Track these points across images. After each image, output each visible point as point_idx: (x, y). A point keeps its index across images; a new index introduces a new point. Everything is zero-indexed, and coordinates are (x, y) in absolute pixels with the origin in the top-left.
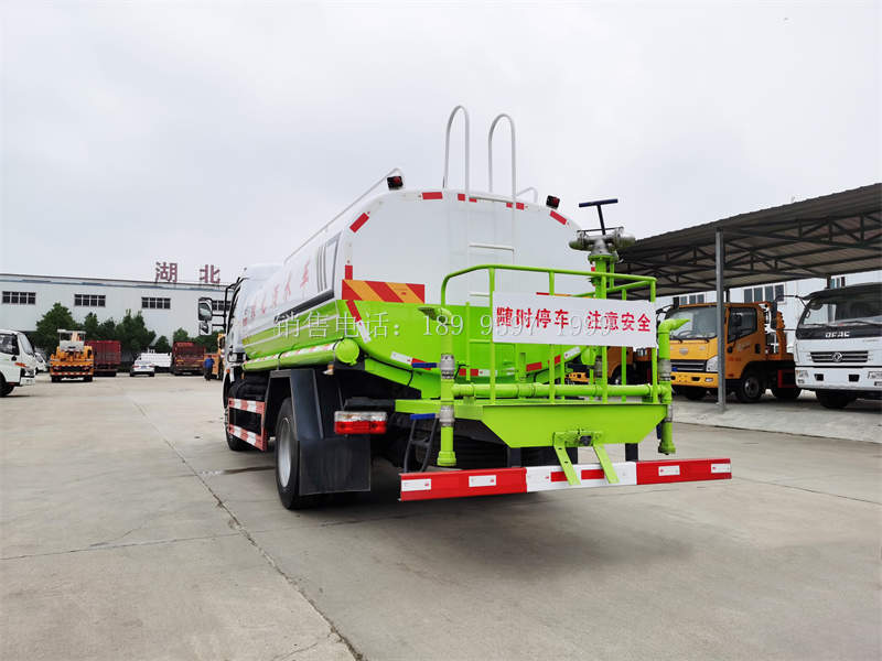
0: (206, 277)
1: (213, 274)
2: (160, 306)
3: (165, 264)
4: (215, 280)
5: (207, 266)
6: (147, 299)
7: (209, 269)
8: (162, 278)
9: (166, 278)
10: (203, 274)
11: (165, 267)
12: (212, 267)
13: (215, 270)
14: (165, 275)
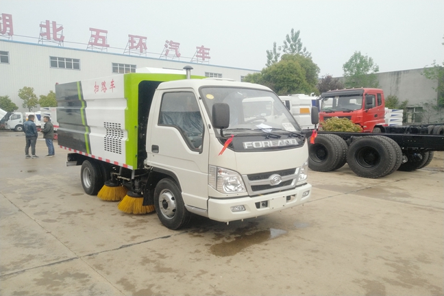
0: (48, 34)
1: (56, 30)
4: (59, 37)
5: (47, 22)
7: (51, 25)
10: (44, 30)
12: (54, 23)
13: (58, 27)
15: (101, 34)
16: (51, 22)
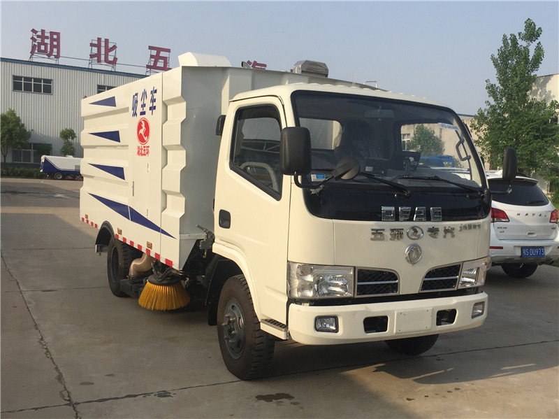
0: (98, 55)
1: (108, 50)
2: (37, 89)
3: (43, 31)
4: (111, 59)
5: (99, 39)
6: (20, 78)
7: (103, 44)
8: (40, 51)
9: (45, 51)
10: (95, 50)
11: (43, 36)
12: (107, 41)
13: (111, 45)
14: (43, 48)
15: (162, 54)
16: (103, 40)
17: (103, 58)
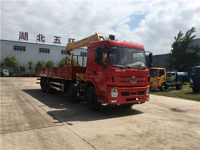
0: (39, 39)
1: (42, 38)
2: (21, 50)
6: (16, 46)
11: (23, 34)
13: (43, 36)
14: (23, 37)
15: (58, 39)
16: (41, 35)
17: (41, 40)
